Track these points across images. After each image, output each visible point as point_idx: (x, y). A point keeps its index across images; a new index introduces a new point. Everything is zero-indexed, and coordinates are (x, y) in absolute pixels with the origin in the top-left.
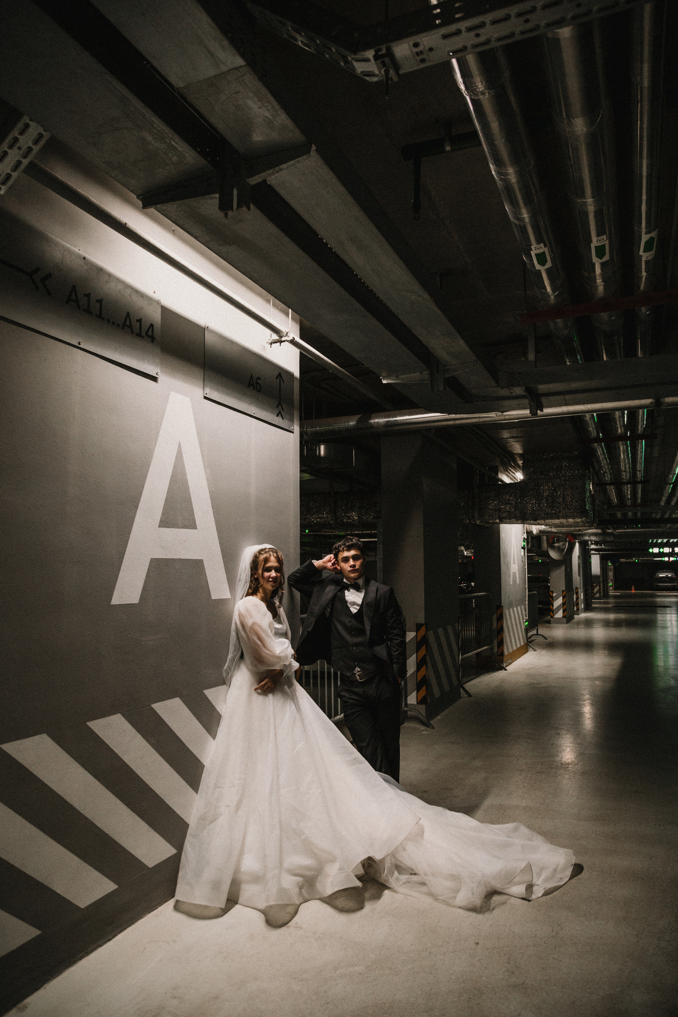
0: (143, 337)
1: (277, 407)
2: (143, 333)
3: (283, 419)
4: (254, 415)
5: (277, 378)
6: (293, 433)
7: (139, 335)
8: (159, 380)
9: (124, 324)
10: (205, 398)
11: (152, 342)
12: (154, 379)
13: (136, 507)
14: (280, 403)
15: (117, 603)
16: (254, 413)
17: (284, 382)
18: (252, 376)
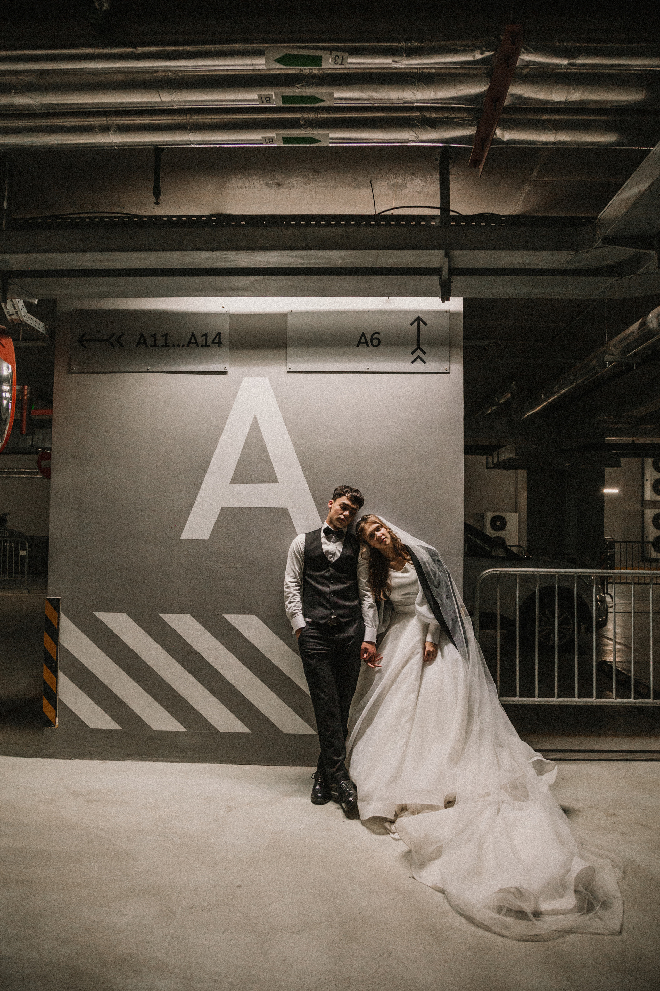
0: (209, 346)
1: (413, 353)
2: (209, 342)
3: (425, 363)
4: (368, 371)
5: (412, 324)
6: (449, 373)
7: (206, 345)
8: (229, 373)
9: (190, 342)
10: (288, 372)
11: (219, 346)
12: (224, 373)
13: (205, 471)
14: (419, 348)
15: (186, 538)
16: (368, 369)
17: (426, 324)
18: (363, 334)
